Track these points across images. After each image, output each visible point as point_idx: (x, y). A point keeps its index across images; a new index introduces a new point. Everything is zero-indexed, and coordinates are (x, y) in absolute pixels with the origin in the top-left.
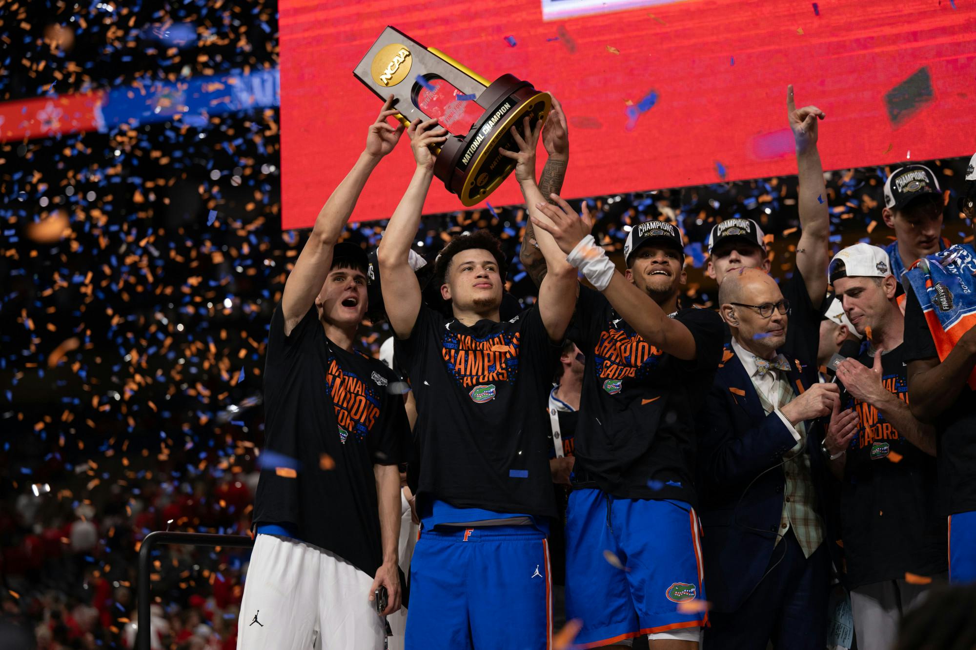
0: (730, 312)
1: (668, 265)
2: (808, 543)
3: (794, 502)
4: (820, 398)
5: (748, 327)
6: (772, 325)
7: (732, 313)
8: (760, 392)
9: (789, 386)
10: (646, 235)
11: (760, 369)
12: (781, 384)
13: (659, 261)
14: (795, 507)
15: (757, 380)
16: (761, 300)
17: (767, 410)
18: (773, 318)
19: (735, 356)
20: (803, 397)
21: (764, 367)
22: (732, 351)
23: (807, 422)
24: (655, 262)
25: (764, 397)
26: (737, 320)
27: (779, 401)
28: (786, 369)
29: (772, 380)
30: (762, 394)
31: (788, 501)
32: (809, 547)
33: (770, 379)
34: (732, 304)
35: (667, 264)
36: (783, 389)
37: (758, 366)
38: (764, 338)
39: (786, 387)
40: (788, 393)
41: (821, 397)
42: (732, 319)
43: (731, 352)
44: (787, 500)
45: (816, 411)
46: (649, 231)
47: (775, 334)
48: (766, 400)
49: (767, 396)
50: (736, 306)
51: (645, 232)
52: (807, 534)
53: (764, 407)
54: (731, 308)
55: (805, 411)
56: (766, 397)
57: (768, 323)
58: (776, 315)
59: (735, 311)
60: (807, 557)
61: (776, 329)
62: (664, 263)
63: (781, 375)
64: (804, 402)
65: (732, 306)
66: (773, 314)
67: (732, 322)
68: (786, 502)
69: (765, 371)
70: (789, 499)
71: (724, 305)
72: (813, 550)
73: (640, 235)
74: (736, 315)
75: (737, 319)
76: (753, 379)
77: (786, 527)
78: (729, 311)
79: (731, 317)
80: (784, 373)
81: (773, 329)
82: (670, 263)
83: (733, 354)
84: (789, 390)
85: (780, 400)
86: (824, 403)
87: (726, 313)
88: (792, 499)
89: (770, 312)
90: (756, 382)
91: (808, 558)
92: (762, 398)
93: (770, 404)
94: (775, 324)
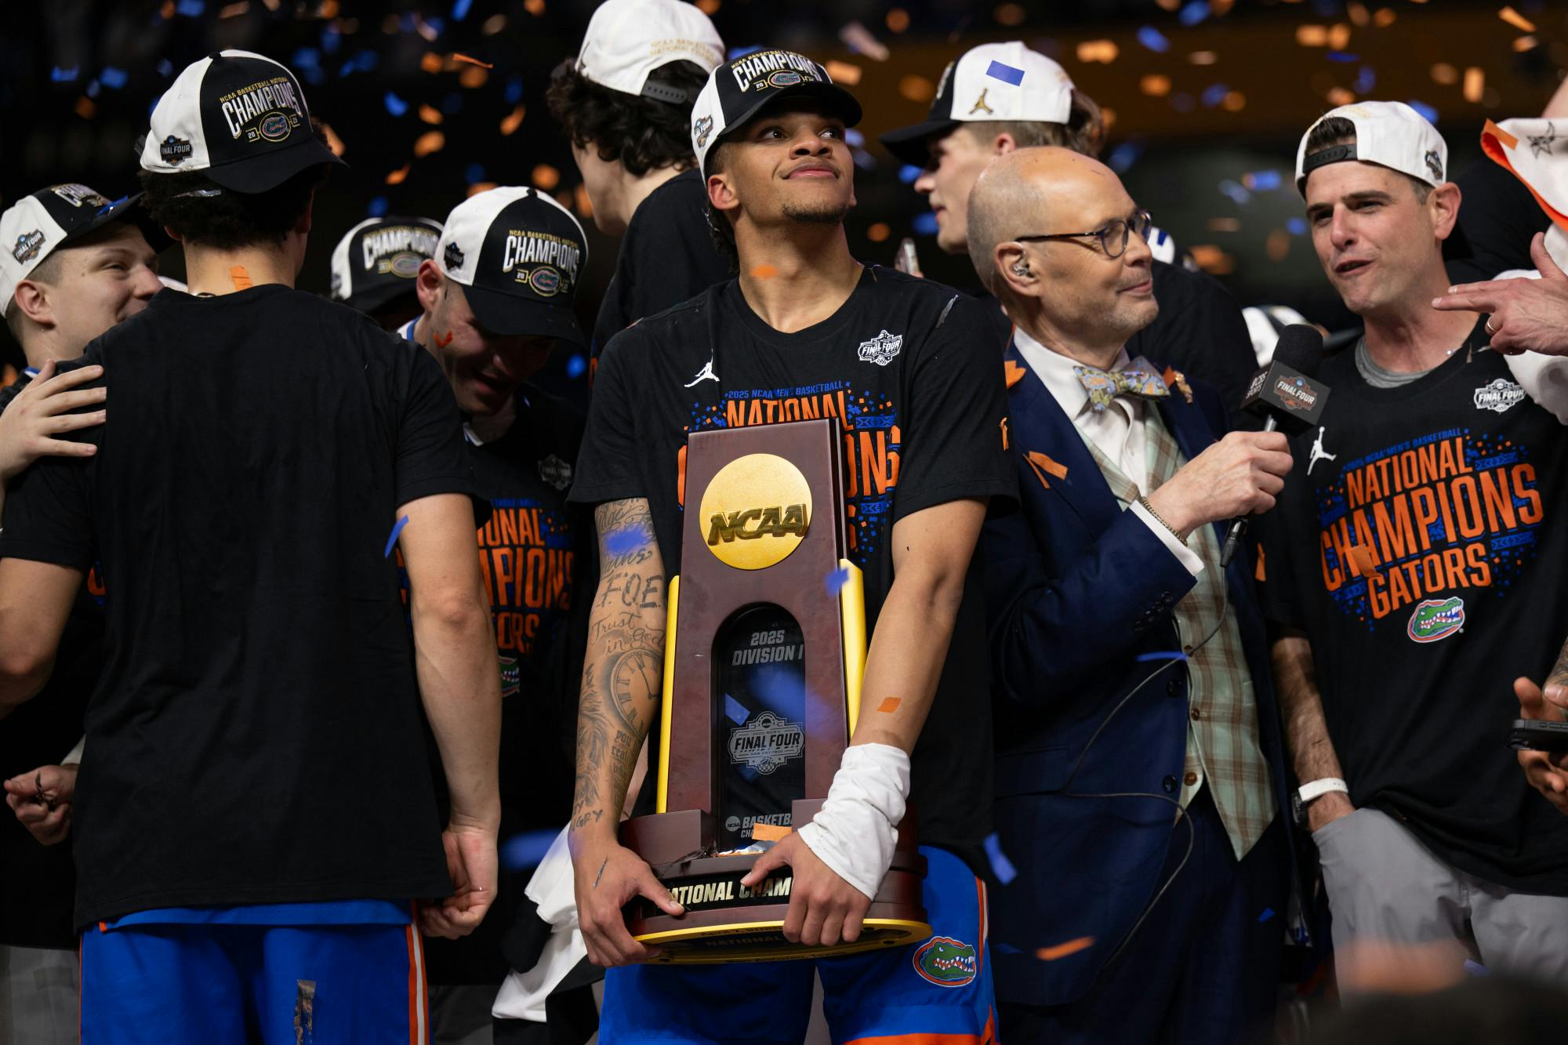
0: (1017, 262)
1: (830, 158)
2: (1242, 821)
3: (1209, 719)
4: (1246, 470)
5: (1070, 289)
6: (1131, 273)
7: (1022, 262)
8: (1099, 455)
9: (1167, 438)
10: (759, 85)
11: (1095, 398)
12: (1150, 433)
13: (810, 149)
14: (1211, 730)
15: (1088, 423)
16: (1092, 216)
17: (1122, 497)
18: (1130, 256)
19: (1030, 374)
20: (1203, 466)
21: (1105, 391)
22: (1021, 362)
23: (1222, 525)
24: (802, 152)
25: (1110, 467)
26: (1038, 277)
27: (1148, 474)
28: (1158, 392)
29: (1125, 424)
30: (1106, 460)
31: (1196, 718)
32: (1244, 834)
33: (1118, 422)
34: (1020, 240)
35: (827, 154)
36: (1156, 443)
37: (1086, 390)
38: (1112, 308)
39: (1161, 439)
40: (1168, 454)
41: (1248, 466)
42: (1025, 279)
43: (1018, 366)
44: (1193, 715)
45: (1236, 500)
46: (764, 76)
47: (1139, 294)
48: (1118, 473)
49: (1117, 464)
50: (1033, 244)
51: (755, 80)
52: (1241, 800)
53: (1116, 492)
54: (1018, 252)
55: (1211, 500)
56: (1115, 466)
57: (1120, 269)
58: (1134, 248)
59: (1028, 256)
60: (1239, 855)
61: (1142, 281)
62: (823, 151)
63: (1145, 407)
64: (1206, 481)
65: (1020, 245)
66: (1128, 247)
67: (1025, 286)
68: (1192, 721)
69: (1106, 400)
70: (1198, 712)
71: (1000, 246)
72: (1253, 840)
73: (743, 89)
74: (1034, 264)
75: (1039, 273)
76: (1079, 424)
77: (1195, 780)
78: (1014, 258)
79: (1021, 272)
80: (1152, 404)
81: (1132, 284)
82: (834, 154)
83: (1022, 371)
84: (1169, 445)
85: (1152, 472)
86: (1255, 480)
87: (1007, 267)
88: (1203, 714)
89: (1118, 240)
90: (1088, 430)
91: (1245, 858)
92: (1106, 469)
93: (1129, 482)
94: (1137, 270)
